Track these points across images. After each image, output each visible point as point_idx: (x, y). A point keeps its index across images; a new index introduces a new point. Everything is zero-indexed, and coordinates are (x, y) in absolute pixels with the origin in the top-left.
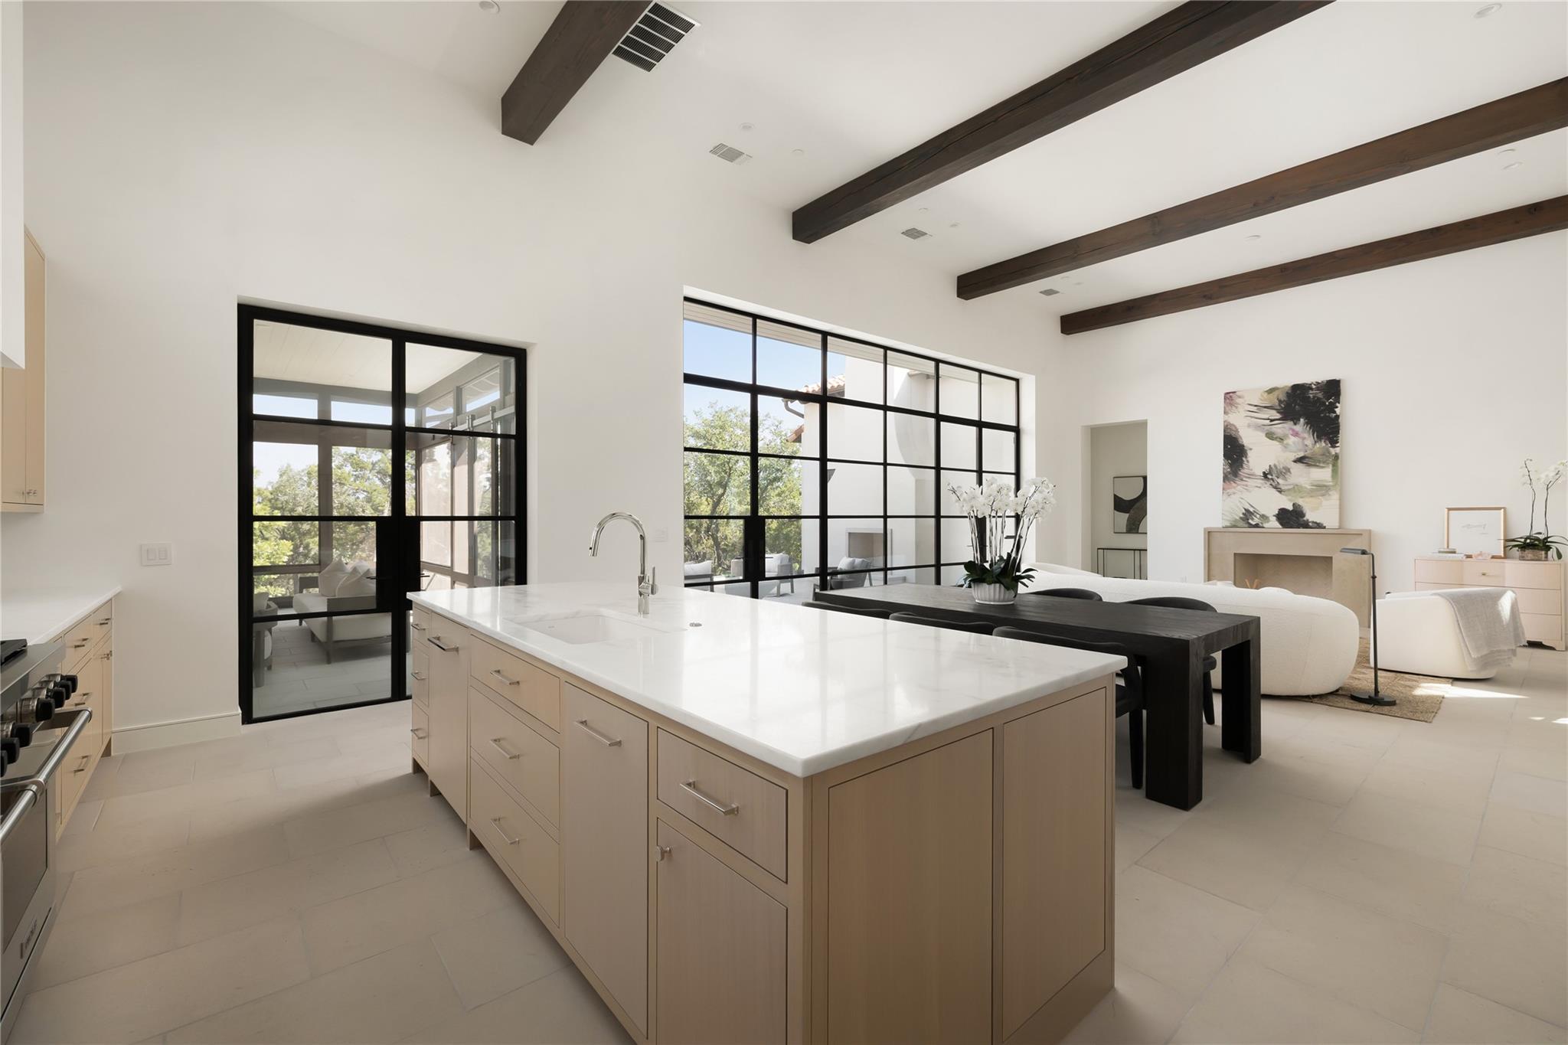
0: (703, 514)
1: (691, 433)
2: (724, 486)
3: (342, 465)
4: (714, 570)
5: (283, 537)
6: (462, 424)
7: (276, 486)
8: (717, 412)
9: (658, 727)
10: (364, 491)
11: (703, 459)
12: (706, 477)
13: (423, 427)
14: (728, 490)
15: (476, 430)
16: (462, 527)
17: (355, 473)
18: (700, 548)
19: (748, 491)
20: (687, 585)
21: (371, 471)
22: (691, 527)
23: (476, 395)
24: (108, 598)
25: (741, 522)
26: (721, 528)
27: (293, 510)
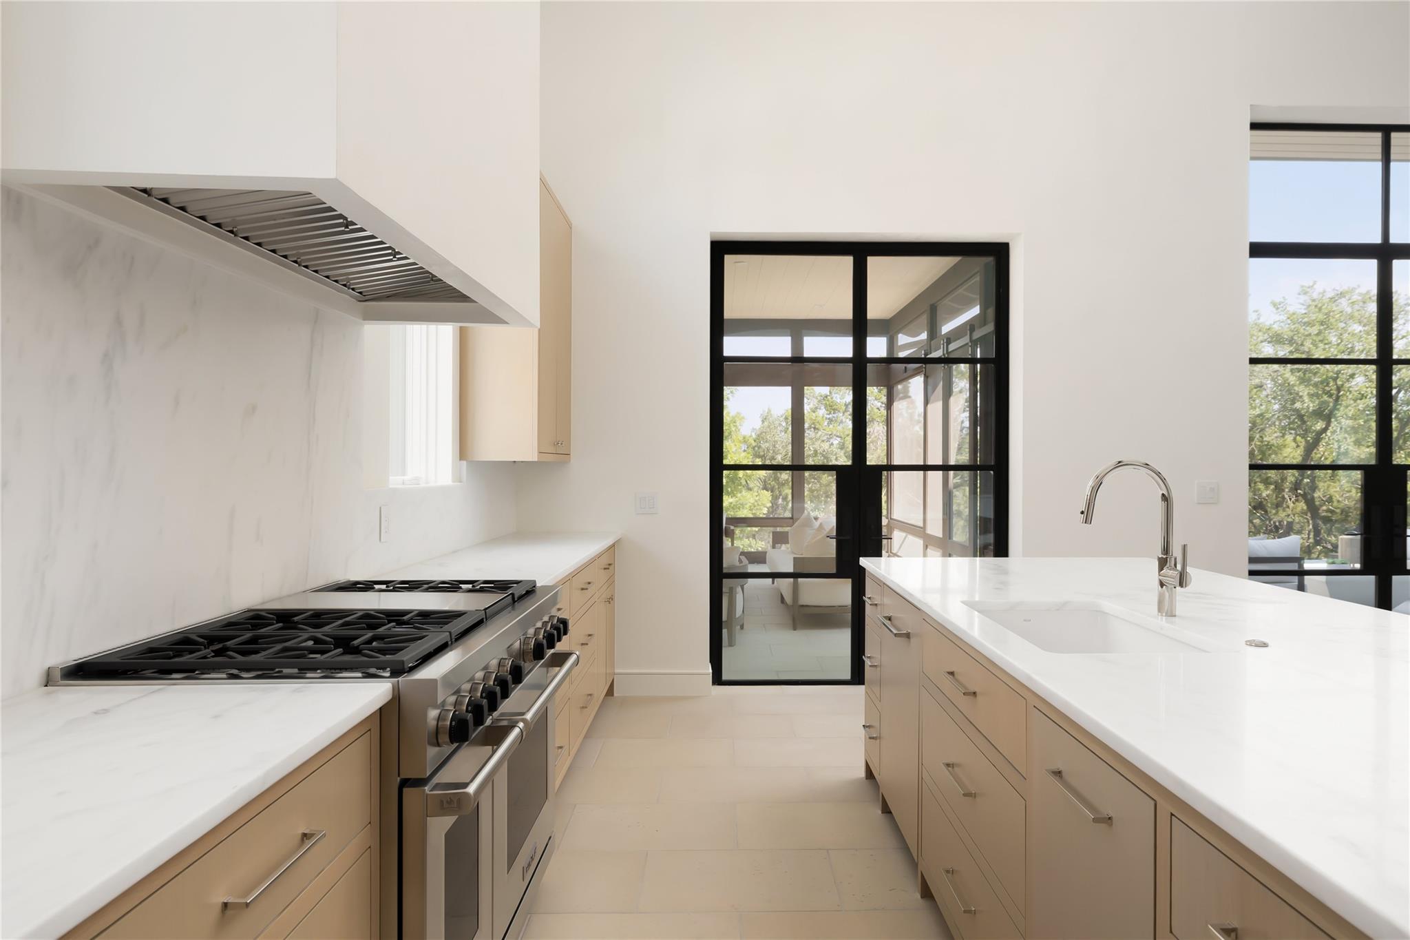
0: (1287, 462)
1: (1266, 336)
2: (1327, 416)
3: (816, 408)
4: (1308, 552)
5: (765, 488)
6: (936, 351)
7: (759, 433)
8: (1314, 300)
9: (1172, 815)
10: (837, 436)
11: (1288, 375)
12: (1293, 402)
13: (895, 356)
14: (1334, 423)
15: (953, 356)
16: (936, 477)
17: (828, 416)
18: (1282, 514)
19: (1374, 425)
20: (1252, 573)
21: (844, 413)
22: (1266, 482)
23: (955, 313)
24: (611, 543)
25: (1358, 475)
26: (1321, 485)
27: (773, 458)
